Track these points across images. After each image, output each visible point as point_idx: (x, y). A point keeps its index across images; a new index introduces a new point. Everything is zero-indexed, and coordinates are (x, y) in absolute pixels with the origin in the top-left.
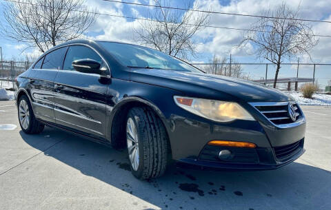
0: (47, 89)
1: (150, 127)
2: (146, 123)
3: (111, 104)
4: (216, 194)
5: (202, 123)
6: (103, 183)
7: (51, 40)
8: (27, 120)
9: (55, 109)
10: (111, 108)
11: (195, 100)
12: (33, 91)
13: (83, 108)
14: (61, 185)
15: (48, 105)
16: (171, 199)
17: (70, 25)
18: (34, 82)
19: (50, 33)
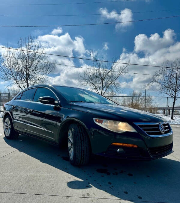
0: (21, 111)
1: (80, 135)
2: (78, 133)
3: (60, 121)
4: (116, 175)
5: (109, 133)
6: (52, 167)
7: (26, 80)
8: (9, 131)
9: (27, 124)
10: (59, 124)
11: (104, 120)
12: (14, 113)
13: (44, 123)
14: (28, 167)
15: (22, 121)
16: (90, 176)
17: (39, 71)
18: (15, 108)
19: (25, 76)
